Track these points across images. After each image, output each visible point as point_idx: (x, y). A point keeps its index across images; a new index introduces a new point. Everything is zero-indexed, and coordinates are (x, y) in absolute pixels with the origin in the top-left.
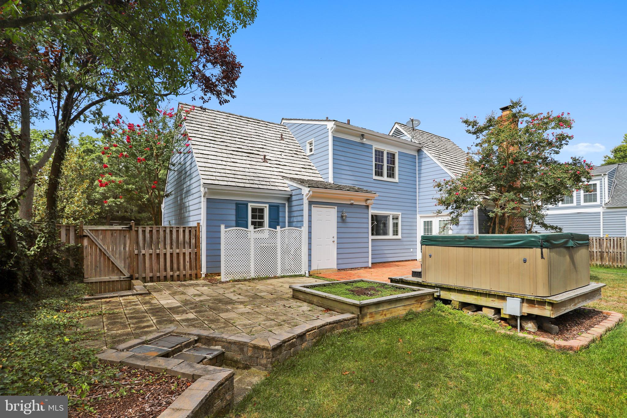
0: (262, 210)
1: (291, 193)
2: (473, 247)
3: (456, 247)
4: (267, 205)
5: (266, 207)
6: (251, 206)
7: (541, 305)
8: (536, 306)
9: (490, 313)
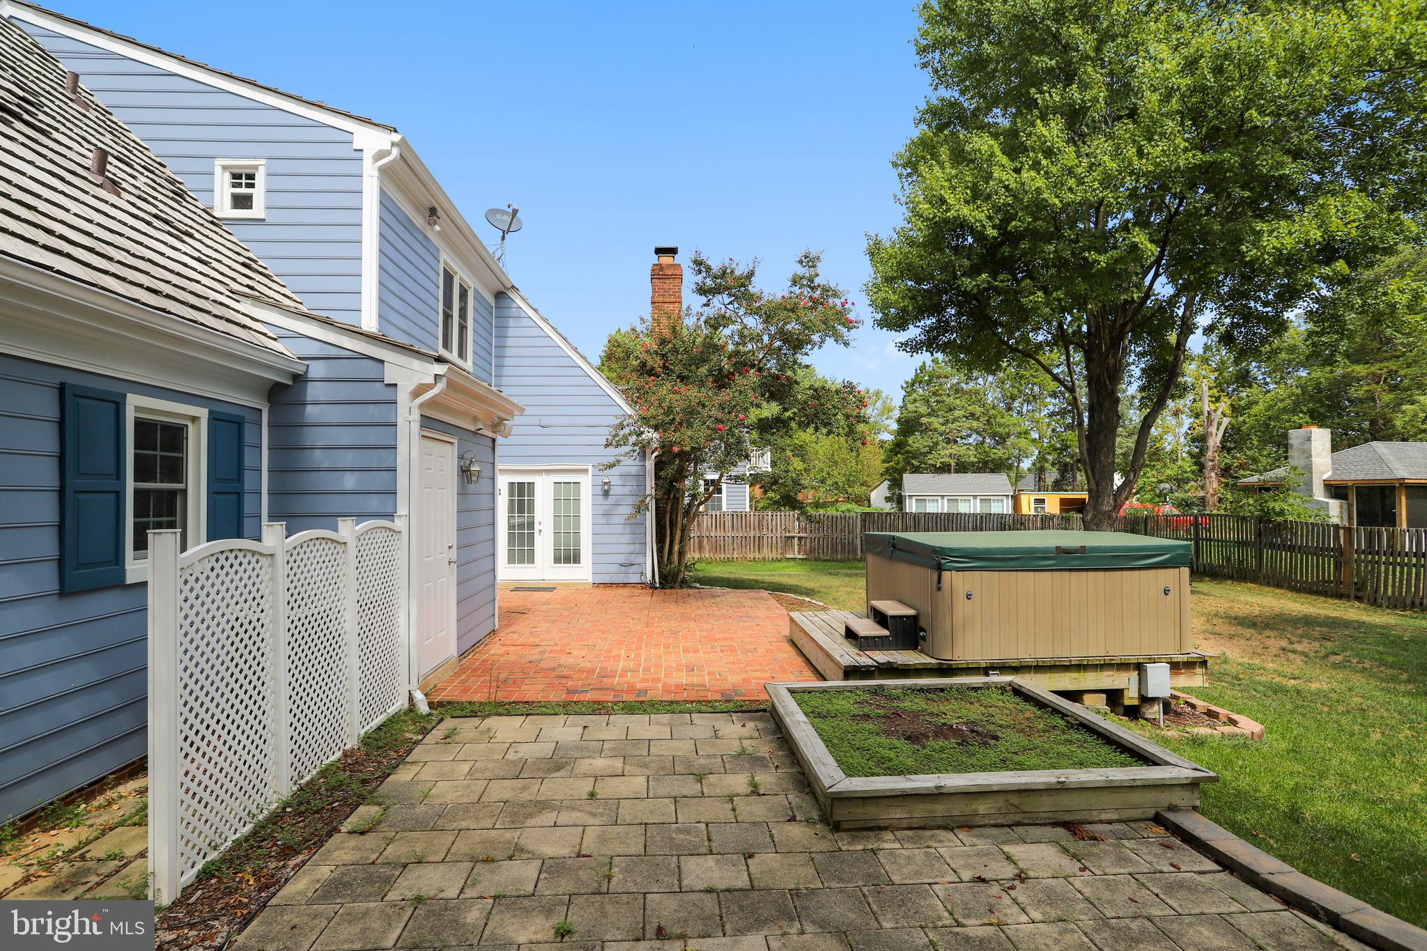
0: (174, 436)
1: (300, 369)
2: (1070, 570)
3: (1034, 571)
4: (203, 413)
5: (195, 419)
6: (137, 409)
7: (1190, 668)
8: (1183, 671)
9: (1100, 701)
